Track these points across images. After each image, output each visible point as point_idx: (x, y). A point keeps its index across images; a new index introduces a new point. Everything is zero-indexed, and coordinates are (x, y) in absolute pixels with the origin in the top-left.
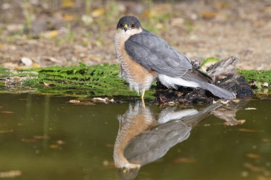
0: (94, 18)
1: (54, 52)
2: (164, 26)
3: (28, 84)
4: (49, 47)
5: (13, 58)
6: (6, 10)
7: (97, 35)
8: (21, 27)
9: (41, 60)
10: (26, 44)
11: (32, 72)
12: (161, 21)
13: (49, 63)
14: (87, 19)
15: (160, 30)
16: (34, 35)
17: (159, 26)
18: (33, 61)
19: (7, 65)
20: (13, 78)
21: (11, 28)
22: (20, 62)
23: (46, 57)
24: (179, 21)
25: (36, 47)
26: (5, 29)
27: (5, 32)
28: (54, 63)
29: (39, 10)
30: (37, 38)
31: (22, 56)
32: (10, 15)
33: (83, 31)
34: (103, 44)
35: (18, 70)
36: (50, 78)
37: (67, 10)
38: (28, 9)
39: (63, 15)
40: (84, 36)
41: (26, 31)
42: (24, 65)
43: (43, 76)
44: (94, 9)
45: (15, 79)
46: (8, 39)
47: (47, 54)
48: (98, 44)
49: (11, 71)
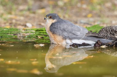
2: (101, 7)
3: (30, 37)
5: (22, 23)
8: (26, 7)
9: (37, 25)
11: (32, 31)
12: (100, 4)
13: (41, 26)
17: (98, 7)
19: (19, 27)
20: (22, 34)
21: (21, 7)
22: (25, 26)
23: (39, 23)
24: (109, 5)
25: (34, 18)
26: (17, 9)
28: (43, 26)
30: (34, 13)
31: (26, 22)
33: (58, 9)
34: (69, 16)
35: (25, 30)
36: (41, 34)
40: (59, 12)
41: (29, 10)
42: (28, 27)
43: (38, 33)
45: (23, 34)
48: (67, 16)
49: (21, 30)
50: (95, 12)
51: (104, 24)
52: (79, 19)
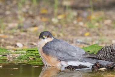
0: (59, 20)
1: (36, 39)
2: (100, 25)
3: (20, 58)
4: (32, 36)
5: (11, 43)
6: (8, 15)
7: (61, 30)
8: (16, 25)
9: (28, 44)
10: (19, 35)
11: (23, 51)
12: (98, 22)
13: (33, 46)
14: (55, 20)
15: (97, 26)
16: (24, 30)
17: (97, 24)
18: (23, 45)
19: (8, 47)
20: (11, 55)
21: (11, 25)
22: (16, 46)
23: (31, 43)
24: (108, 22)
25: (25, 36)
26: (7, 26)
27: (7, 28)
28: (35, 46)
29: (27, 15)
30: (25, 31)
31: (17, 41)
32: (10, 18)
33: (53, 27)
34: (64, 35)
35: (14, 50)
36: (33, 55)
37: (43, 15)
38: (21, 15)
39: (41, 18)
40: (53, 30)
41: (20, 27)
42: (18, 47)
43: (29, 54)
44: (59, 14)
45: (13, 55)
46: (9, 32)
47: (31, 41)
48: (61, 35)
49: (10, 50)
50: (93, 30)
51: (103, 43)
52: (75, 38)
